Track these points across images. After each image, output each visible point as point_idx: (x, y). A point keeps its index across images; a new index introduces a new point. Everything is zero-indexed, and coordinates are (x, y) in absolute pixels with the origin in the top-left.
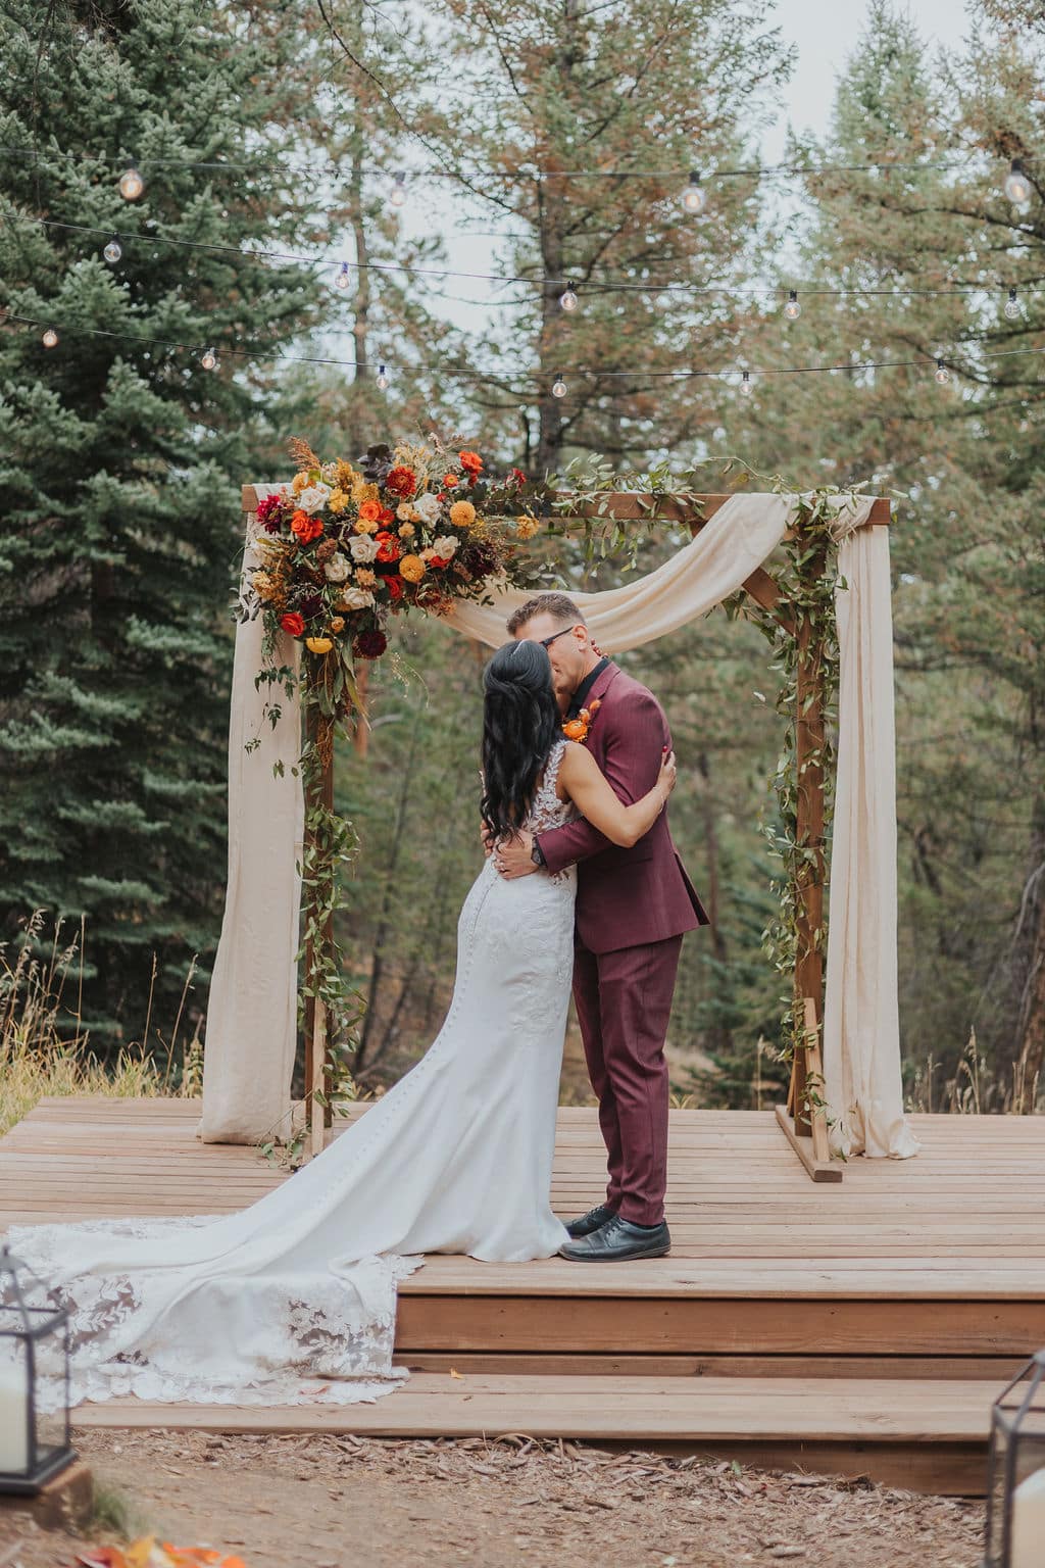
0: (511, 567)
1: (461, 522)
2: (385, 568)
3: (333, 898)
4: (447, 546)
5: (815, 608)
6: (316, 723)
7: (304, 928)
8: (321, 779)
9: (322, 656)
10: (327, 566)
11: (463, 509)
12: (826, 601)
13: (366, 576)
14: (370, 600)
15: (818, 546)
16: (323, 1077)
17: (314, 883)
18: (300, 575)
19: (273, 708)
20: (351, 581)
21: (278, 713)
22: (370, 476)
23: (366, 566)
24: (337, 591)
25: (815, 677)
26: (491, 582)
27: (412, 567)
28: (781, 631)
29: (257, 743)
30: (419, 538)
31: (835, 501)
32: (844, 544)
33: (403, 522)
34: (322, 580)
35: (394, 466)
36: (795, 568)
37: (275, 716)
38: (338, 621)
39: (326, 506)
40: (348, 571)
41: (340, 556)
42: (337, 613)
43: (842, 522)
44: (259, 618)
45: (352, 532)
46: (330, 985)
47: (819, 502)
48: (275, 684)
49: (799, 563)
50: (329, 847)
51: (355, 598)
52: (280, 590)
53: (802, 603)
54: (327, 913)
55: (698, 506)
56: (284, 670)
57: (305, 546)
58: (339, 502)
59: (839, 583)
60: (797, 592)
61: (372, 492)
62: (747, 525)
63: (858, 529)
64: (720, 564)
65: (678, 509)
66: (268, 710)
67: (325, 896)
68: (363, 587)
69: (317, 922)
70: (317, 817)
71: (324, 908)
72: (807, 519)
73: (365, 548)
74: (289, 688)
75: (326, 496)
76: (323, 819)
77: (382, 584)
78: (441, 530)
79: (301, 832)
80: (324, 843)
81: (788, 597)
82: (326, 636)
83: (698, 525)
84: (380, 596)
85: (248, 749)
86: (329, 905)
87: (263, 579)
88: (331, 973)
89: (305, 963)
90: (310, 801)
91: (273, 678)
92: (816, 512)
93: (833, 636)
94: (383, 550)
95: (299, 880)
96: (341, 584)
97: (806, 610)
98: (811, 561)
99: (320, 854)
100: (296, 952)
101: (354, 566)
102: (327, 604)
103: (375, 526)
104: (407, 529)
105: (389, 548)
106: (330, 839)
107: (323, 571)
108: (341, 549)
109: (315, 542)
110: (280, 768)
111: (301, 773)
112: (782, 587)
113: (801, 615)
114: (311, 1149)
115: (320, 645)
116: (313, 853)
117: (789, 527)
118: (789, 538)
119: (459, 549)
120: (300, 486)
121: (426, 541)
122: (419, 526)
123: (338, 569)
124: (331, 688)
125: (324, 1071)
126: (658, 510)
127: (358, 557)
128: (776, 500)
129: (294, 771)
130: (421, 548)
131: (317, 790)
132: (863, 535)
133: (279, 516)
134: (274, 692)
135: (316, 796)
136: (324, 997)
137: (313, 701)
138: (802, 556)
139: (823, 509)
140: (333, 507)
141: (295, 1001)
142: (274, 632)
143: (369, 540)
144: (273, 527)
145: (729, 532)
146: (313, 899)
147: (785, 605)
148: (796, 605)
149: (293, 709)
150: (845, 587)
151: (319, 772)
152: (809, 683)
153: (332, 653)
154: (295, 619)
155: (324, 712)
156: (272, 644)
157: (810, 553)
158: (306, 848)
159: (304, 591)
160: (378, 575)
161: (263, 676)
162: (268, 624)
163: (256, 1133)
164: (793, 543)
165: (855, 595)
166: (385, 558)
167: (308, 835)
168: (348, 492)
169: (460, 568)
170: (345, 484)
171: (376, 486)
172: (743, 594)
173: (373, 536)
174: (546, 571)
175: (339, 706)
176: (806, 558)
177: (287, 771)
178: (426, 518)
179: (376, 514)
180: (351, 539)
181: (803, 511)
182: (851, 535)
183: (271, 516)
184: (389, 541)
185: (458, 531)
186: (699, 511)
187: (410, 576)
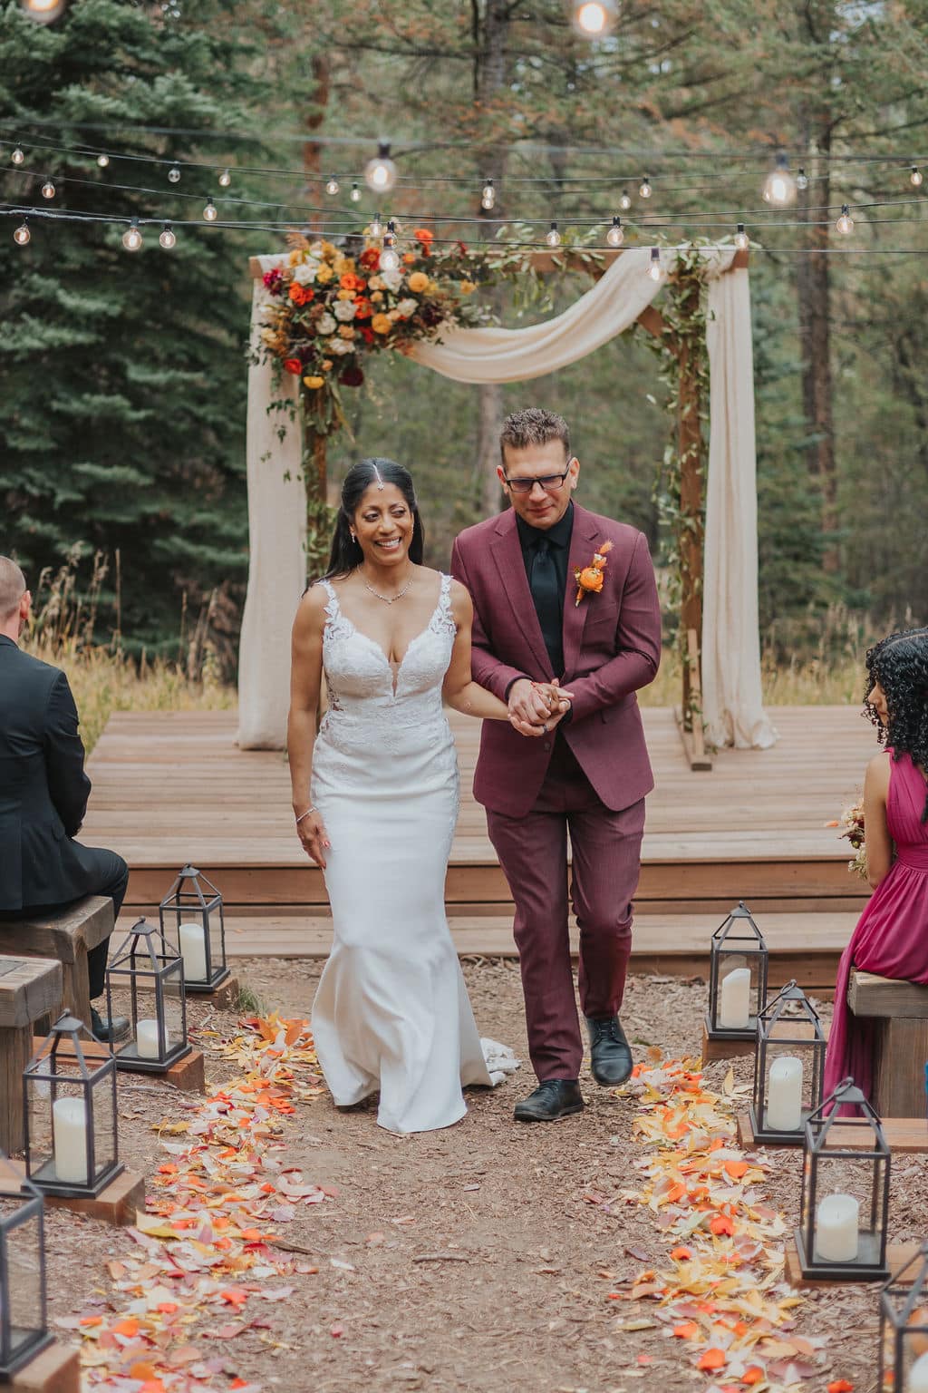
0: (457, 313)
1: (417, 289)
2: (361, 323)
4: (408, 306)
5: (691, 334)
6: (313, 439)
9: (316, 391)
10: (318, 324)
11: (418, 279)
12: (700, 330)
13: (348, 331)
14: (351, 348)
15: (694, 287)
17: (316, 556)
18: (296, 331)
19: (280, 428)
20: (336, 334)
21: (285, 432)
22: (348, 255)
23: (347, 324)
24: (326, 341)
25: (692, 388)
26: (442, 326)
27: (381, 323)
28: (667, 351)
29: (269, 455)
30: (386, 301)
31: (706, 251)
32: (712, 284)
33: (373, 292)
34: (313, 334)
35: (365, 249)
36: (676, 304)
37: (282, 434)
38: (327, 364)
39: (316, 279)
40: (333, 326)
41: (327, 315)
42: (327, 357)
43: (710, 268)
44: (268, 363)
45: (335, 299)
47: (693, 254)
48: (281, 411)
49: (679, 301)
51: (339, 346)
52: (283, 344)
53: (681, 331)
55: (599, 260)
56: (289, 402)
57: (299, 308)
58: (325, 275)
59: (709, 316)
60: (677, 322)
61: (349, 265)
62: (635, 276)
63: (724, 272)
64: (618, 304)
65: (584, 264)
66: (277, 430)
68: (345, 339)
70: (316, 507)
72: (684, 268)
73: (346, 308)
74: (292, 414)
75: (315, 272)
76: (320, 508)
77: (359, 335)
78: (404, 294)
79: (304, 518)
80: (322, 525)
81: (670, 327)
82: (319, 375)
83: (599, 274)
84: (357, 342)
85: (263, 460)
87: (270, 335)
90: (310, 495)
91: (280, 407)
92: (691, 263)
93: (706, 353)
94: (359, 310)
95: (304, 556)
96: (329, 336)
97: (685, 336)
98: (689, 299)
99: (319, 535)
101: (339, 323)
102: (318, 353)
103: (353, 294)
104: (377, 296)
105: (364, 309)
106: (327, 523)
107: (314, 326)
108: (328, 311)
109: (308, 305)
110: (287, 476)
111: (302, 474)
112: (666, 320)
113: (680, 340)
115: (315, 382)
116: (314, 534)
117: (670, 275)
118: (671, 282)
119: (417, 309)
120: (294, 262)
121: (392, 305)
122: (386, 292)
123: (327, 325)
124: (324, 411)
126: (569, 265)
127: (341, 317)
129: (299, 478)
130: (387, 311)
131: (315, 487)
132: (728, 276)
133: (280, 285)
134: (282, 417)
135: (314, 491)
137: (311, 423)
138: (681, 295)
139: (696, 259)
140: (321, 279)
142: (279, 374)
143: (349, 303)
144: (275, 292)
145: (623, 280)
146: (315, 567)
147: (668, 334)
148: (676, 332)
149: (295, 431)
150: (714, 319)
152: (688, 393)
153: (323, 387)
154: (295, 364)
155: (319, 431)
156: (278, 381)
157: (686, 293)
158: (309, 531)
159: (303, 344)
160: (356, 328)
161: (273, 406)
162: (275, 367)
164: (674, 286)
165: (722, 324)
166: (361, 316)
167: (310, 520)
168: (331, 266)
169: (418, 320)
170: (328, 259)
171: (352, 261)
172: (635, 325)
173: (352, 301)
174: (484, 313)
175: (331, 427)
176: (684, 297)
177: (293, 476)
178: (391, 287)
179: (353, 283)
180: (335, 304)
181: (681, 262)
182: (718, 278)
183: (274, 286)
184: (363, 304)
185: (416, 296)
186: (600, 264)
187: (380, 329)
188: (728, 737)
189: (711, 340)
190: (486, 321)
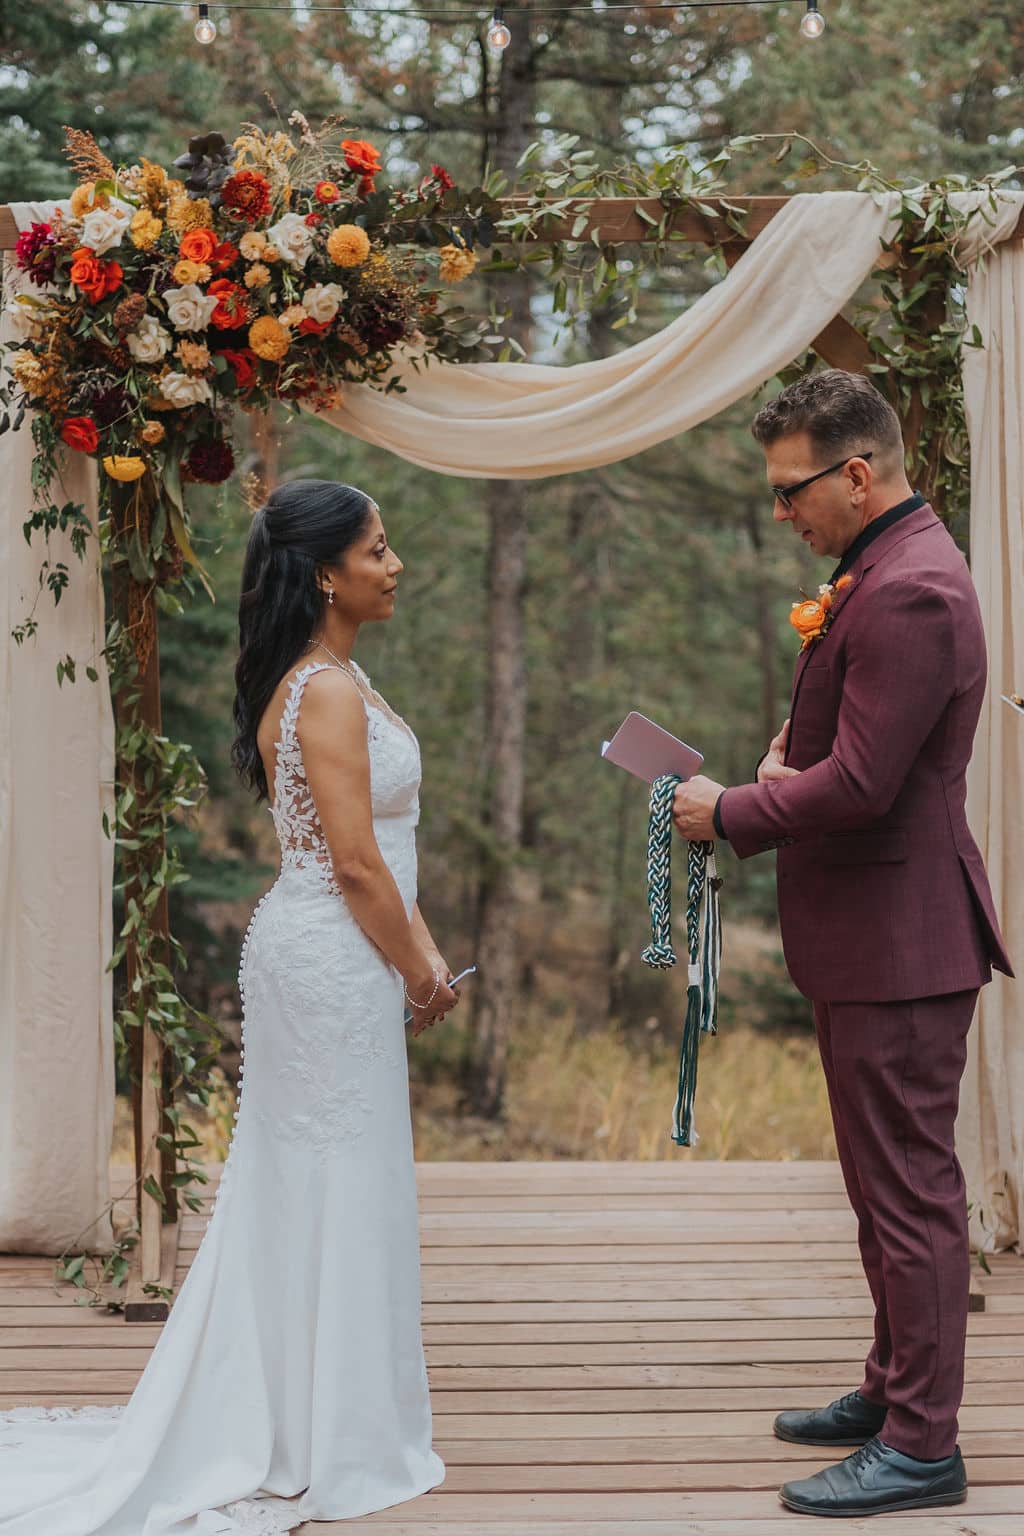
0: (433, 327)
1: (347, 261)
2: (225, 338)
3: (165, 868)
4: (325, 299)
5: (929, 378)
6: (126, 593)
7: (120, 916)
8: (139, 679)
9: (131, 485)
10: (131, 338)
11: (347, 239)
12: (948, 368)
13: (196, 354)
14: (204, 392)
15: (935, 276)
16: (157, 1153)
17: (134, 845)
18: (88, 354)
19: (53, 569)
20: (171, 361)
21: (64, 578)
22: (196, 187)
23: (195, 337)
24: (150, 378)
26: (401, 353)
27: (269, 337)
29: (32, 627)
30: (279, 289)
31: (962, 200)
32: (977, 271)
33: (252, 264)
34: (124, 362)
35: (236, 168)
36: (896, 314)
37: (59, 583)
38: (153, 428)
39: (125, 238)
40: (165, 345)
41: (151, 321)
42: (151, 415)
43: (972, 235)
44: (26, 425)
45: (170, 282)
46: (165, 1007)
47: (936, 203)
48: (56, 532)
49: (902, 307)
50: (157, 786)
51: (178, 389)
52: (55, 380)
53: (909, 372)
54: (154, 894)
55: (737, 216)
56: (70, 510)
57: (95, 306)
58: (147, 232)
59: (969, 337)
60: (899, 353)
61: (199, 212)
62: (816, 246)
63: (999, 246)
64: (776, 310)
65: (703, 219)
66: (47, 575)
67: (152, 867)
68: (191, 372)
69: (142, 908)
70: (134, 741)
71: (152, 884)
72: (915, 233)
74: (79, 539)
75: (124, 223)
76: (144, 744)
77: (222, 365)
78: (315, 272)
79: (108, 765)
80: (148, 780)
81: (884, 362)
82: (134, 453)
83: (735, 249)
84: (217, 383)
85: (18, 637)
86: (160, 879)
87: (30, 363)
88: (166, 987)
89: (122, 974)
90: (122, 716)
91: (52, 523)
92: (930, 222)
93: (960, 421)
94: (220, 309)
95: (108, 844)
96: (156, 368)
97: (915, 383)
98: (922, 302)
99: (142, 800)
100: (109, 956)
101: (176, 337)
102: (133, 401)
103: (206, 271)
104: (257, 275)
105: (230, 305)
106: (157, 774)
107: (125, 346)
108: (152, 310)
109: (111, 298)
110: (68, 669)
111: (104, 671)
112: (876, 347)
113: (906, 391)
114: (140, 1272)
115: (127, 467)
116: (129, 799)
117: (886, 248)
118: (886, 264)
119: (345, 306)
120: (83, 207)
121: (291, 294)
122: (277, 267)
123: (151, 343)
124: (149, 530)
125: (159, 1143)
126: (672, 226)
127: (181, 323)
128: (863, 204)
129: (92, 674)
130: (281, 307)
131: (132, 698)
132: (1007, 256)
133: (51, 258)
134: (56, 544)
135: (131, 707)
136: (155, 1025)
137: (119, 558)
138: (907, 294)
139: (942, 215)
140: (137, 241)
141: (110, 1030)
142: (50, 449)
143: (197, 294)
144: (42, 275)
145: (788, 257)
146: (133, 869)
147: (879, 376)
148: (897, 374)
149: (86, 572)
150: (978, 342)
151: (134, 670)
153: (146, 479)
154: (82, 425)
155: (137, 576)
156: (45, 468)
157: (920, 289)
158: (119, 792)
159: (95, 381)
160: (214, 350)
161: (37, 520)
162: (42, 435)
163: (60, 1239)
164: (893, 273)
165: (995, 355)
166: (225, 323)
167: (121, 768)
168: (160, 214)
169: (348, 334)
170: (155, 203)
171: (205, 203)
173: (205, 288)
174: (491, 332)
175: (161, 566)
176: (915, 297)
177: (80, 671)
178: (289, 256)
179: (208, 250)
180: (168, 294)
181: (909, 220)
182: (988, 257)
183: (39, 258)
184: (230, 296)
185: (342, 275)
186: (738, 226)
187: (266, 350)
188: (1004, 1231)
189: (974, 389)
190: (496, 348)
